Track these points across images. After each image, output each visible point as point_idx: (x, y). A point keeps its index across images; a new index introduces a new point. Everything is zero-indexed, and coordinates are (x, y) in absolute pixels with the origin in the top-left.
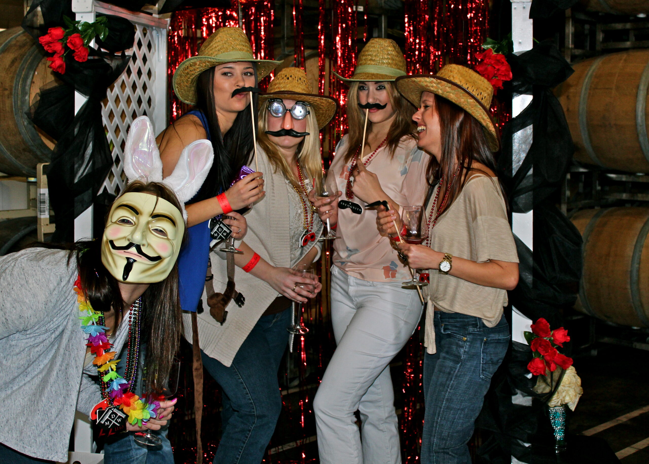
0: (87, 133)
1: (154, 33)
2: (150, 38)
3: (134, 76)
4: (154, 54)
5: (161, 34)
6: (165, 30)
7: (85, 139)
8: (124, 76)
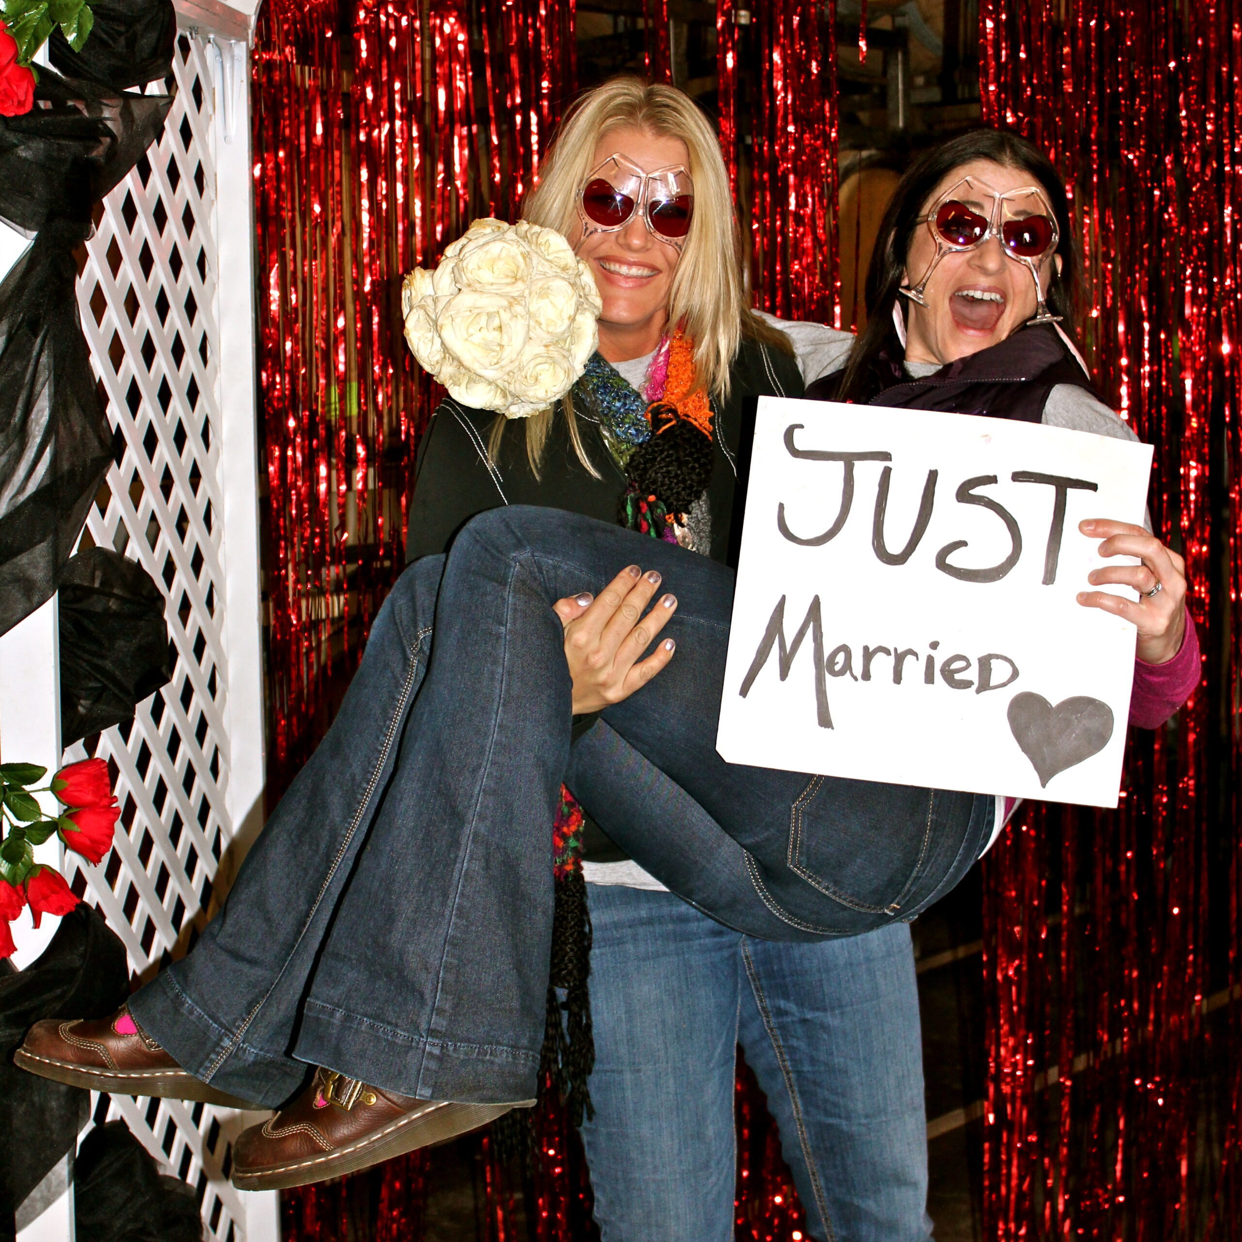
0: (34, 353)
1: (210, 51)
2: (199, 70)
3: (158, 179)
4: (210, 118)
5: (232, 58)
6: (244, 44)
7: (31, 368)
8: (130, 181)
